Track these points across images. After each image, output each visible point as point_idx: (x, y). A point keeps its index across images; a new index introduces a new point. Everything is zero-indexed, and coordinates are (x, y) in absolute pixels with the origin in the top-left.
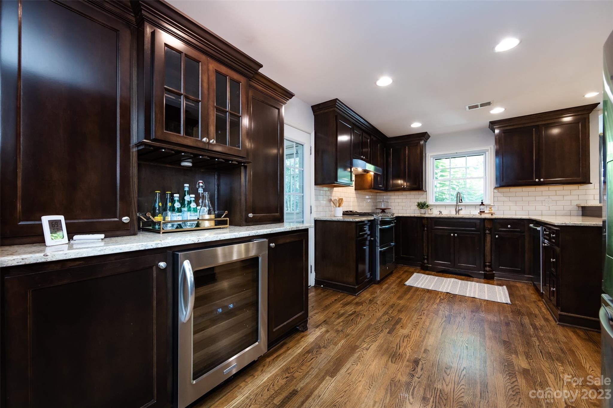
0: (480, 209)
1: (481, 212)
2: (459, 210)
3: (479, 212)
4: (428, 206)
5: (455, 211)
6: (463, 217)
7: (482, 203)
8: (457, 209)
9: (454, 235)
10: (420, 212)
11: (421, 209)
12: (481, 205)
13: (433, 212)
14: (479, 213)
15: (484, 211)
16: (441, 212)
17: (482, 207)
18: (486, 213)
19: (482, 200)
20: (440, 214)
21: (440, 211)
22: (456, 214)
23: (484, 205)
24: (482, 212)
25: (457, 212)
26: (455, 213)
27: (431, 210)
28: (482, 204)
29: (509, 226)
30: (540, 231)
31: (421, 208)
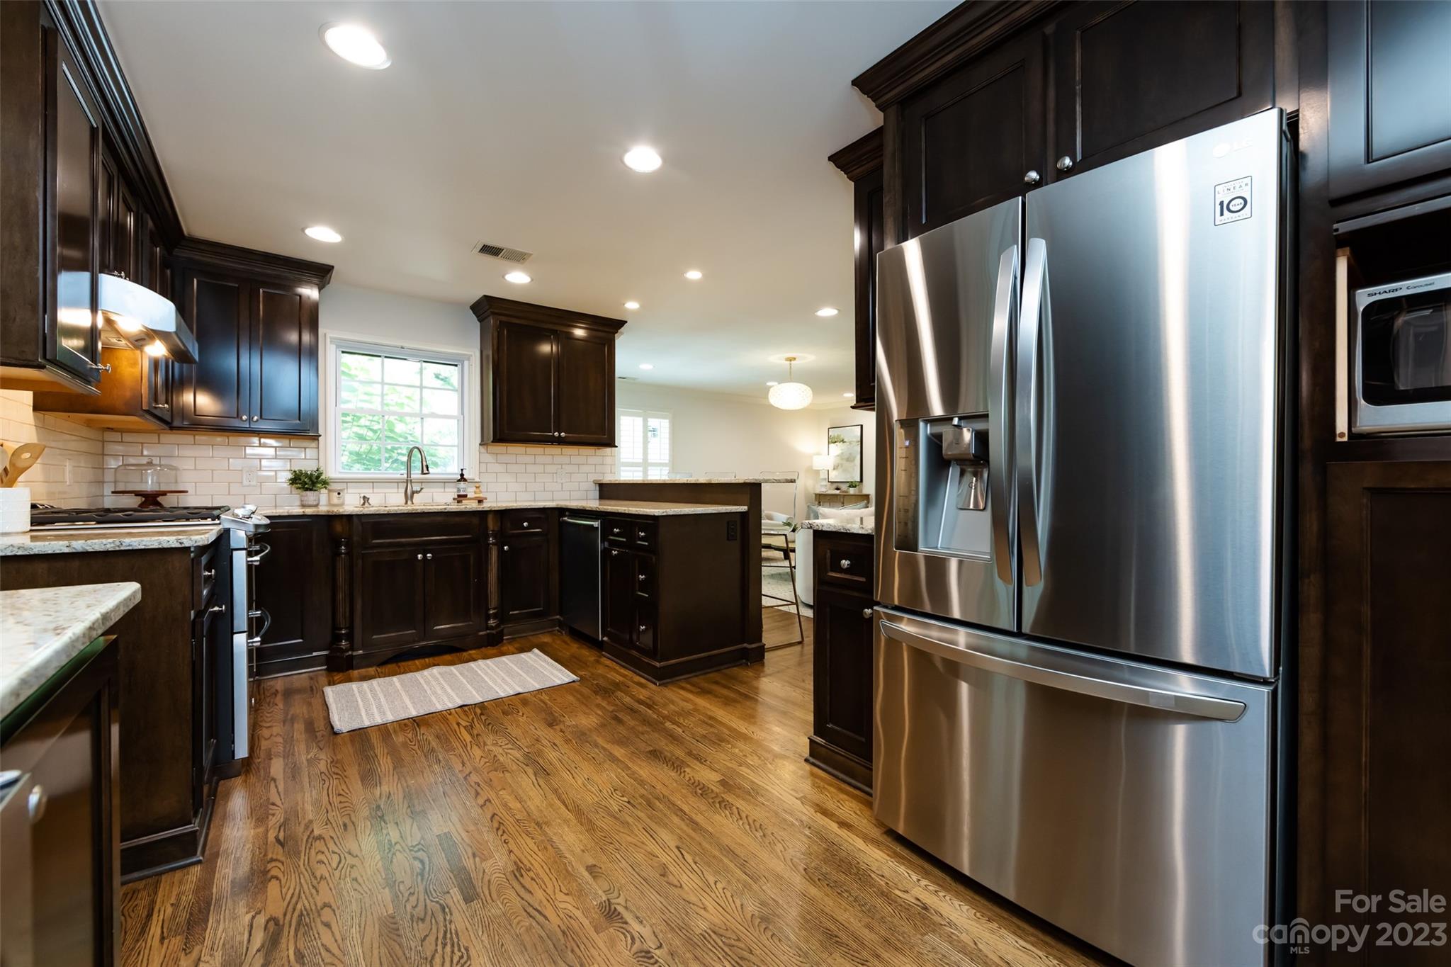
0: (459, 491)
1: (459, 496)
2: (413, 493)
3: (456, 497)
4: (325, 483)
5: (403, 495)
6: (445, 509)
7: (462, 475)
8: (409, 492)
9: (425, 556)
10: (302, 501)
11: (308, 492)
12: (459, 481)
13: (344, 500)
14: (454, 499)
15: (464, 493)
16: (368, 499)
17: (462, 484)
18: (470, 499)
19: (462, 470)
20: (364, 504)
21: (364, 497)
22: (406, 503)
23: (465, 480)
24: (461, 497)
25: (409, 497)
26: (404, 501)
27: (339, 494)
28: (462, 478)
29: (525, 524)
30: (598, 528)
31: (307, 489)
